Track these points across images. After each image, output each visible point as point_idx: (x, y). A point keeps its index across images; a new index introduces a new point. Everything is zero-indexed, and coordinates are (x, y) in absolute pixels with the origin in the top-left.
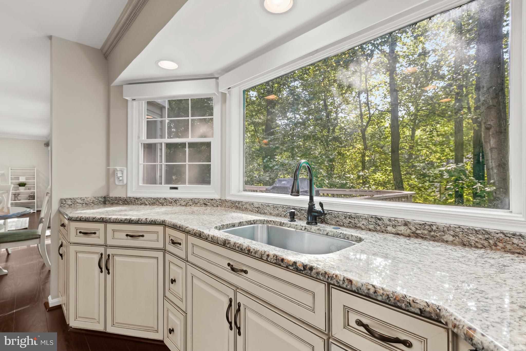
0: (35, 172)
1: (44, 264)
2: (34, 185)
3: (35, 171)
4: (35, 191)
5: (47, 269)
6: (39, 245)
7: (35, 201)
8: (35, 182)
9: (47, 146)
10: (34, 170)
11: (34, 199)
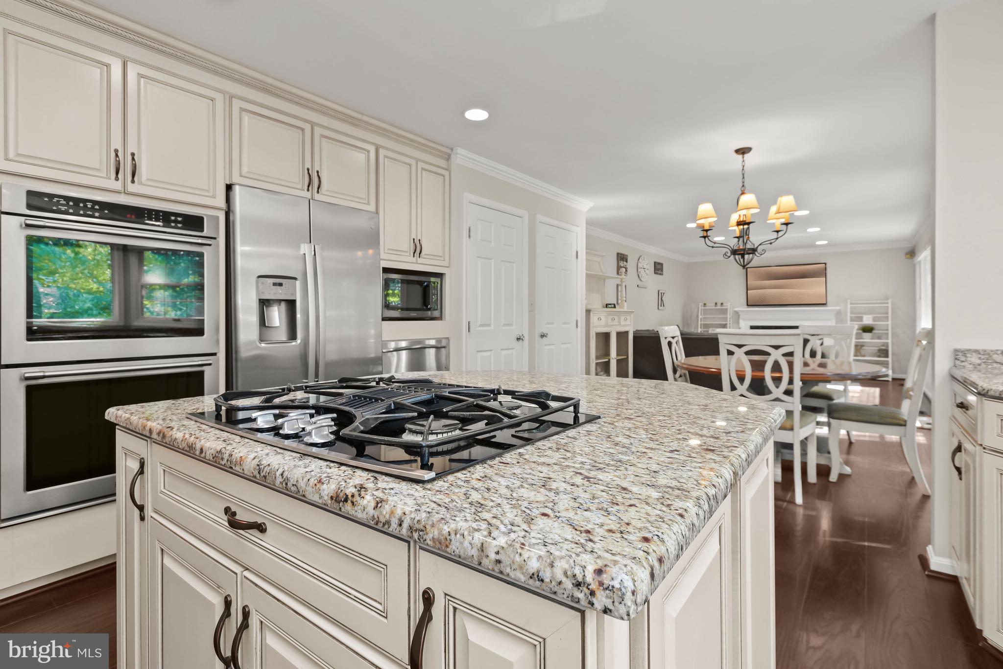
0: (888, 307)
1: (913, 478)
2: (887, 330)
3: (890, 305)
4: (890, 341)
5: (919, 491)
6: (903, 439)
7: (890, 359)
8: (888, 325)
9: (911, 256)
10: (887, 303)
11: (887, 356)
